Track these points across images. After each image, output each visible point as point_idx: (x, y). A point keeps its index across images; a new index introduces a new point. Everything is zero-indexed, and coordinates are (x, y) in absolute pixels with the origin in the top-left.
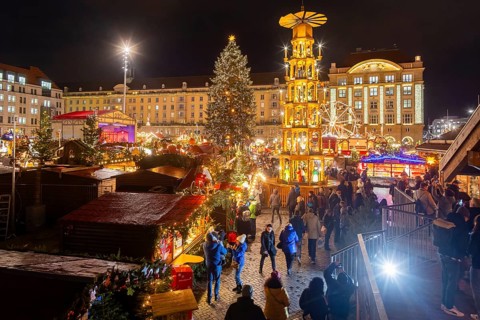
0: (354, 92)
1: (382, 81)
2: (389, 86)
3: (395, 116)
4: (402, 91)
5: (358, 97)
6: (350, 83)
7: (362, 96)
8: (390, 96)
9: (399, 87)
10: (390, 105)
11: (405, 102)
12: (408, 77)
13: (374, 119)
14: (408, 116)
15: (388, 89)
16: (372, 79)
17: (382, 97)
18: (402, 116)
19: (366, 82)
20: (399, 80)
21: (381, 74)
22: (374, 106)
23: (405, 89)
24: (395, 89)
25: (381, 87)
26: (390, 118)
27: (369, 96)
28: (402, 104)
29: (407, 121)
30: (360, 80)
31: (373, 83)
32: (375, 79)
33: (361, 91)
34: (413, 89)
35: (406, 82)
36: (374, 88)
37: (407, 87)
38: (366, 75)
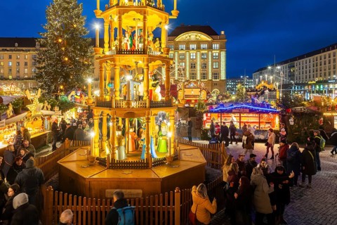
0: (179, 55)
1: (199, 48)
2: (204, 52)
3: (207, 74)
4: (212, 56)
5: (182, 60)
6: (176, 49)
7: (185, 59)
8: (204, 59)
9: (210, 53)
10: (204, 66)
11: (214, 64)
12: (216, 46)
13: (193, 75)
14: (216, 75)
15: (203, 54)
16: (192, 46)
17: (198, 59)
18: (213, 74)
19: (188, 48)
20: (210, 48)
21: (198, 42)
22: (193, 66)
23: (214, 54)
24: (207, 55)
25: (198, 53)
26: (204, 76)
27: (190, 59)
28: (212, 65)
29: (216, 78)
30: (183, 46)
31: (193, 49)
32: (194, 46)
33: (184, 55)
34: (220, 54)
35: (215, 50)
36: (193, 53)
37: (216, 53)
38: (188, 43)
